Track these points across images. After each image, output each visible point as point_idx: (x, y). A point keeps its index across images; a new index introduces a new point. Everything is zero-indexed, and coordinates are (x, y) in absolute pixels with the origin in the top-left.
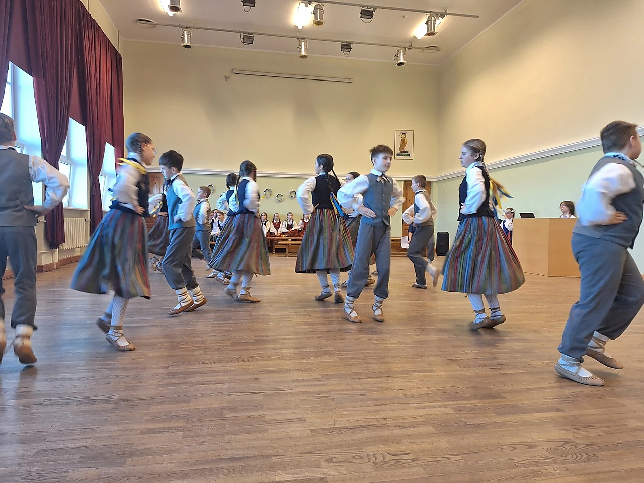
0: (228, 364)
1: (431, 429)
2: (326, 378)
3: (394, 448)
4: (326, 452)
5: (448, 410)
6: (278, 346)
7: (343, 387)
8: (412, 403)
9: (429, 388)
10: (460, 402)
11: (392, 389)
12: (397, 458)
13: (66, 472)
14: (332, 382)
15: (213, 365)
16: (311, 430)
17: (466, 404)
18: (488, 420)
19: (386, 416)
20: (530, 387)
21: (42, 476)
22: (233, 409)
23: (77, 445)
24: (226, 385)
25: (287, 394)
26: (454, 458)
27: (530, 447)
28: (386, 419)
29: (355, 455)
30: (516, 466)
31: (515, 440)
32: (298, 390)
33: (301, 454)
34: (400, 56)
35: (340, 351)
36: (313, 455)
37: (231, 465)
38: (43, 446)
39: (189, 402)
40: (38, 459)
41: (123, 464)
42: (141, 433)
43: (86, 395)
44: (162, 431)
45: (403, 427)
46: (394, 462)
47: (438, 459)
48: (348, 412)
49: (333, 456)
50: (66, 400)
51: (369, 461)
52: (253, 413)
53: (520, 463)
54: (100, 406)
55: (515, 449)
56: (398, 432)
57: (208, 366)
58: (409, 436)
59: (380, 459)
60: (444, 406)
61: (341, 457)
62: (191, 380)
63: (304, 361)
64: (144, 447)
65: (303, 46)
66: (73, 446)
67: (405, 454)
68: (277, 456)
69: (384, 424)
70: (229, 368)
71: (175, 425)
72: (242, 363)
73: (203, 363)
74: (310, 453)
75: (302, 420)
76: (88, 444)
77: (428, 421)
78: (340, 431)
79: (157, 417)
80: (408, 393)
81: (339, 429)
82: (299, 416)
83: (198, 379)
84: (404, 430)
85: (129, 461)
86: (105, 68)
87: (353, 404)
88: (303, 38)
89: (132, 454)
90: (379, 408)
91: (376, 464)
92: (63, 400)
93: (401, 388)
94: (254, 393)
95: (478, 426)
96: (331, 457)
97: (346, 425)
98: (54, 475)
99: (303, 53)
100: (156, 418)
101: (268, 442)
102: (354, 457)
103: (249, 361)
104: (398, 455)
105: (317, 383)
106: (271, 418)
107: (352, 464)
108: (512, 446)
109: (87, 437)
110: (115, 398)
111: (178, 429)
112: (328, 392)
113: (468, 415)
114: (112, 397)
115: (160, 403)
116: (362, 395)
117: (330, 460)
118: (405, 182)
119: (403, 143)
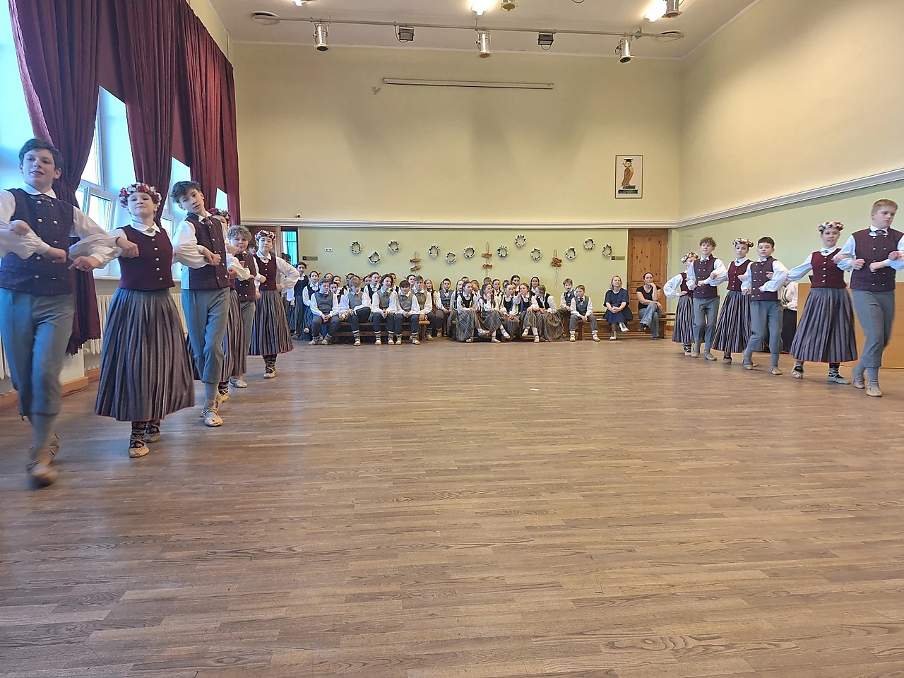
0: (431, 503)
1: (739, 601)
2: (573, 524)
3: (695, 629)
4: (602, 632)
5: (758, 574)
6: (491, 476)
7: (600, 539)
8: (704, 564)
9: (722, 541)
10: (772, 562)
11: (670, 543)
12: (703, 643)
13: (269, 653)
14: (584, 531)
15: (411, 504)
16: (574, 601)
17: (780, 565)
18: (819, 589)
19: (672, 583)
20: (868, 540)
21: (240, 659)
22: (458, 567)
23: (271, 616)
24: (438, 534)
25: (525, 548)
26: (784, 645)
27: (891, 630)
28: (673, 586)
29: (644, 638)
30: (876, 658)
31: (866, 620)
32: (537, 541)
33: (569, 634)
34: (624, 47)
35: (579, 484)
36: (586, 636)
37: (480, 648)
38: (226, 617)
39: (396, 556)
40: (227, 635)
41: (337, 644)
42: (347, 601)
43: (258, 545)
44: (373, 597)
45: (700, 599)
46: (701, 649)
47: (763, 646)
48: (619, 576)
49: (614, 639)
50: (235, 552)
51: (666, 647)
52: (487, 575)
53: (882, 654)
54: (283, 562)
55: (869, 633)
56: (695, 605)
57: (406, 504)
58: (714, 612)
59: (681, 645)
60: (752, 568)
61: (626, 641)
62: (389, 525)
63: (534, 499)
64: (357, 620)
65: (484, 40)
66: (264, 617)
67: (714, 638)
68: (537, 637)
69: (673, 594)
70: (435, 509)
71: (387, 589)
72: (449, 501)
73: (397, 500)
74: (581, 634)
75: (556, 586)
76: (282, 615)
77: (735, 591)
78: (614, 603)
79: (361, 578)
80: (693, 548)
81: (612, 600)
82: (550, 580)
83: (399, 523)
84: (702, 602)
85: (344, 639)
86: (212, 84)
87: (623, 564)
88: (483, 29)
89: (345, 631)
90: (658, 570)
91: (677, 651)
92: (232, 552)
93: (681, 540)
94: (480, 545)
95: (806, 598)
96: (611, 640)
97: (620, 595)
98: (253, 658)
99: (484, 51)
100: (359, 580)
101: (520, 616)
102: (644, 641)
103: (458, 498)
104: (704, 639)
105: (561, 532)
106: (513, 581)
107: (643, 651)
108: (865, 628)
109: (279, 604)
110: (298, 550)
111: (394, 595)
112: (580, 545)
113: (789, 582)
114: (294, 549)
115: (359, 558)
116: (630, 551)
117: (611, 645)
118: (630, 230)
119: (628, 174)
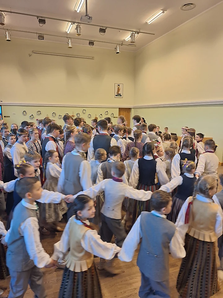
34: (117, 49)
65: (70, 42)
88: (70, 38)
99: (70, 46)
118: (119, 108)
119: (119, 90)
